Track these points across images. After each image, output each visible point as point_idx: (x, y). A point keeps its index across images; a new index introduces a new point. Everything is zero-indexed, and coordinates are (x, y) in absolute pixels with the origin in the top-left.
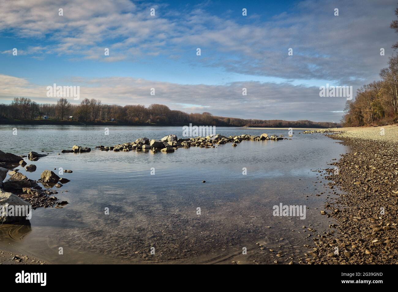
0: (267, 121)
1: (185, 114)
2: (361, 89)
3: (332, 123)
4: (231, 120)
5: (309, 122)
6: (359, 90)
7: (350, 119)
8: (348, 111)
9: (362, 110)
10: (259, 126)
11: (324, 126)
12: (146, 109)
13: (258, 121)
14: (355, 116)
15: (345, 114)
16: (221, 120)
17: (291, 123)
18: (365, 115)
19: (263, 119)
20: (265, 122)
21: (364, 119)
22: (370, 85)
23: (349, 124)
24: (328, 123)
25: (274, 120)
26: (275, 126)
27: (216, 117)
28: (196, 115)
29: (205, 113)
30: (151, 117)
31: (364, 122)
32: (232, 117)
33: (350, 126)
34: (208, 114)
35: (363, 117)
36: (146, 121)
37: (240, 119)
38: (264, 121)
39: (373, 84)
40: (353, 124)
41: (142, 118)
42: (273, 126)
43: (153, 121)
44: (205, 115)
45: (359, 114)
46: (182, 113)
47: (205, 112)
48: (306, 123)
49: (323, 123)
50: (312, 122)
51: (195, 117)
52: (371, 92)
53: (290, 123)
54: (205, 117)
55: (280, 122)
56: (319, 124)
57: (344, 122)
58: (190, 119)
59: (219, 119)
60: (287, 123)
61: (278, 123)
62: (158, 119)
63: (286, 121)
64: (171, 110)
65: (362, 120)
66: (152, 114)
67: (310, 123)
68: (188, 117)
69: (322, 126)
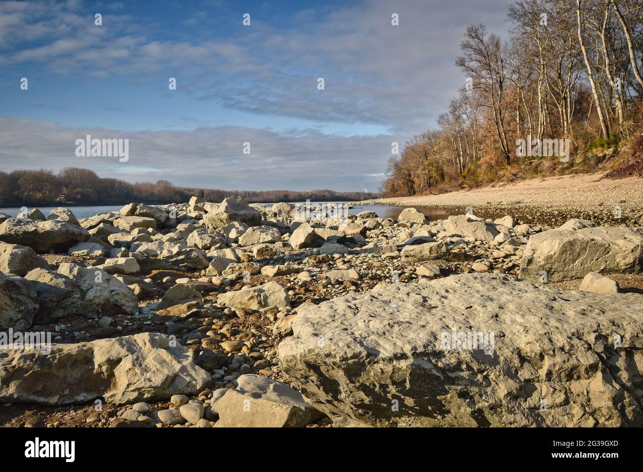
0: (264, 193)
1: (125, 183)
2: (411, 142)
3: (364, 194)
4: (206, 192)
5: (330, 192)
6: (408, 143)
7: (393, 185)
8: (390, 174)
9: (412, 173)
10: (252, 200)
11: (353, 198)
12: (55, 177)
13: (249, 193)
14: (402, 181)
15: (386, 178)
16: (188, 192)
17: (303, 194)
18: (416, 180)
19: (258, 190)
20: (261, 193)
21: (415, 186)
22: (422, 135)
23: (392, 193)
24: (358, 194)
25: (274, 192)
26: (278, 200)
27: (179, 188)
28: (145, 185)
29: (162, 181)
30: (65, 191)
31: (416, 189)
32: (207, 188)
33: (395, 197)
34: (167, 183)
35: (414, 183)
36: (56, 199)
37: (220, 191)
38: (259, 193)
39: (427, 134)
40: (398, 192)
41: (47, 192)
42: (275, 200)
43: (68, 198)
44: (161, 184)
45: (407, 177)
46: (120, 182)
47: (160, 180)
48: (326, 194)
49: (351, 194)
50: (335, 193)
51: (143, 188)
52: (424, 147)
53: (301, 194)
54: (161, 189)
55: (285, 193)
56: (346, 195)
57: (384, 190)
58: (135, 193)
59: (186, 192)
60: (297, 194)
61: (282, 195)
62: (77, 194)
63: (294, 192)
64: (100, 179)
65: (412, 187)
66: (67, 187)
67: (331, 195)
68: (131, 189)
69: (351, 198)
